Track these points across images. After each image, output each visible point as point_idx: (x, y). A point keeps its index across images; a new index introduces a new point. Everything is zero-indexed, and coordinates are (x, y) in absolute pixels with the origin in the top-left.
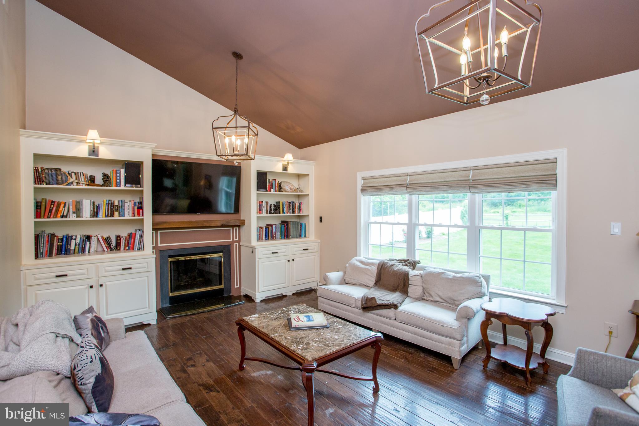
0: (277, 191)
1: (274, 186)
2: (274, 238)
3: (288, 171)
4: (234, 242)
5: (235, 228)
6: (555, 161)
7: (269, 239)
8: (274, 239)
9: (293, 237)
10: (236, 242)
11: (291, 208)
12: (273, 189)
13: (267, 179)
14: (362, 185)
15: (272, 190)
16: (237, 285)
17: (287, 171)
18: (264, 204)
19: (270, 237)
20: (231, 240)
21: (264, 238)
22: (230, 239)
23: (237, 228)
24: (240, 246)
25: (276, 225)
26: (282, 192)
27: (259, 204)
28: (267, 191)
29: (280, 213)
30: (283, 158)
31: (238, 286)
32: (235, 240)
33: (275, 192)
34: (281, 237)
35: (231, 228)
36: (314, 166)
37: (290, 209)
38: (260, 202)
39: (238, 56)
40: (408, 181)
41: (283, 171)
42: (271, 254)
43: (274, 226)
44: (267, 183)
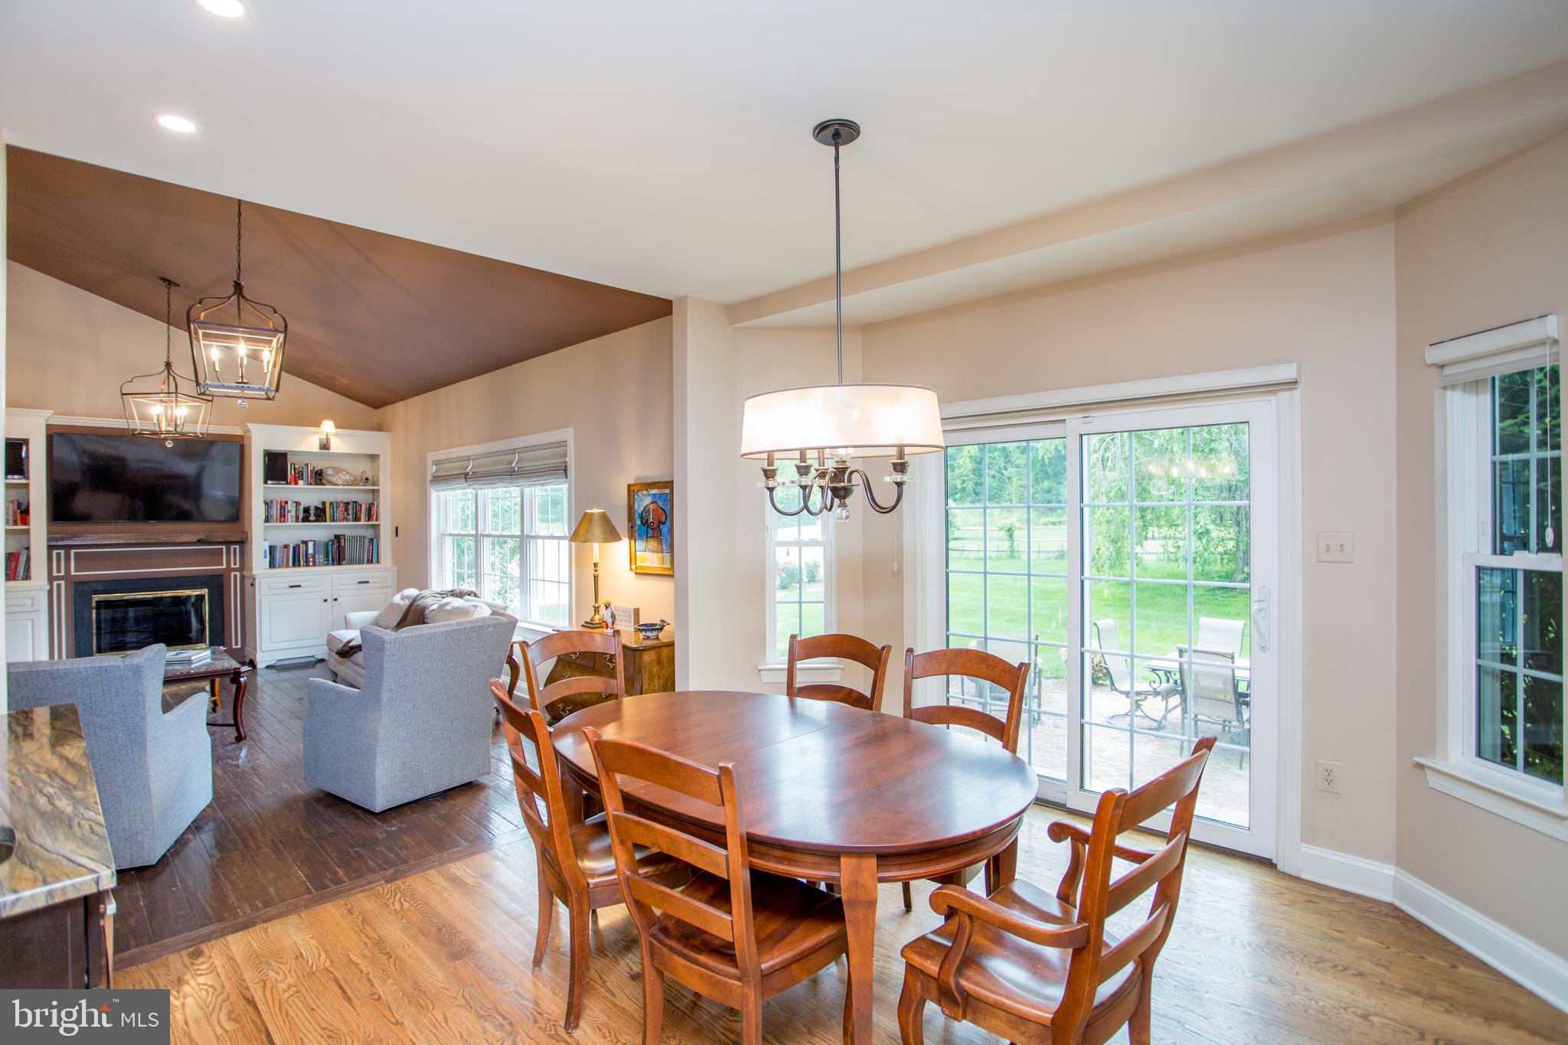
0: (311, 484)
1: (305, 475)
2: (311, 564)
3: (331, 448)
4: (229, 570)
5: (232, 547)
6: (564, 444)
7: (300, 565)
8: (310, 566)
9: (351, 562)
10: (235, 570)
11: (350, 512)
12: (302, 479)
13: (289, 464)
14: (435, 473)
15: (301, 482)
16: (237, 644)
17: (329, 449)
18: (290, 507)
19: (302, 563)
20: (224, 567)
21: (291, 564)
22: (222, 565)
23: (237, 547)
24: (243, 578)
25: (314, 541)
26: (325, 485)
27: (279, 506)
28: (287, 483)
29: (325, 521)
30: (317, 428)
31: (239, 646)
32: (232, 566)
33: (308, 484)
34: (326, 563)
35: (224, 547)
36: (388, 441)
37: (348, 514)
38: (281, 502)
39: (169, 282)
40: (470, 468)
41: (321, 449)
42: (287, 588)
43: (311, 544)
44: (289, 470)
